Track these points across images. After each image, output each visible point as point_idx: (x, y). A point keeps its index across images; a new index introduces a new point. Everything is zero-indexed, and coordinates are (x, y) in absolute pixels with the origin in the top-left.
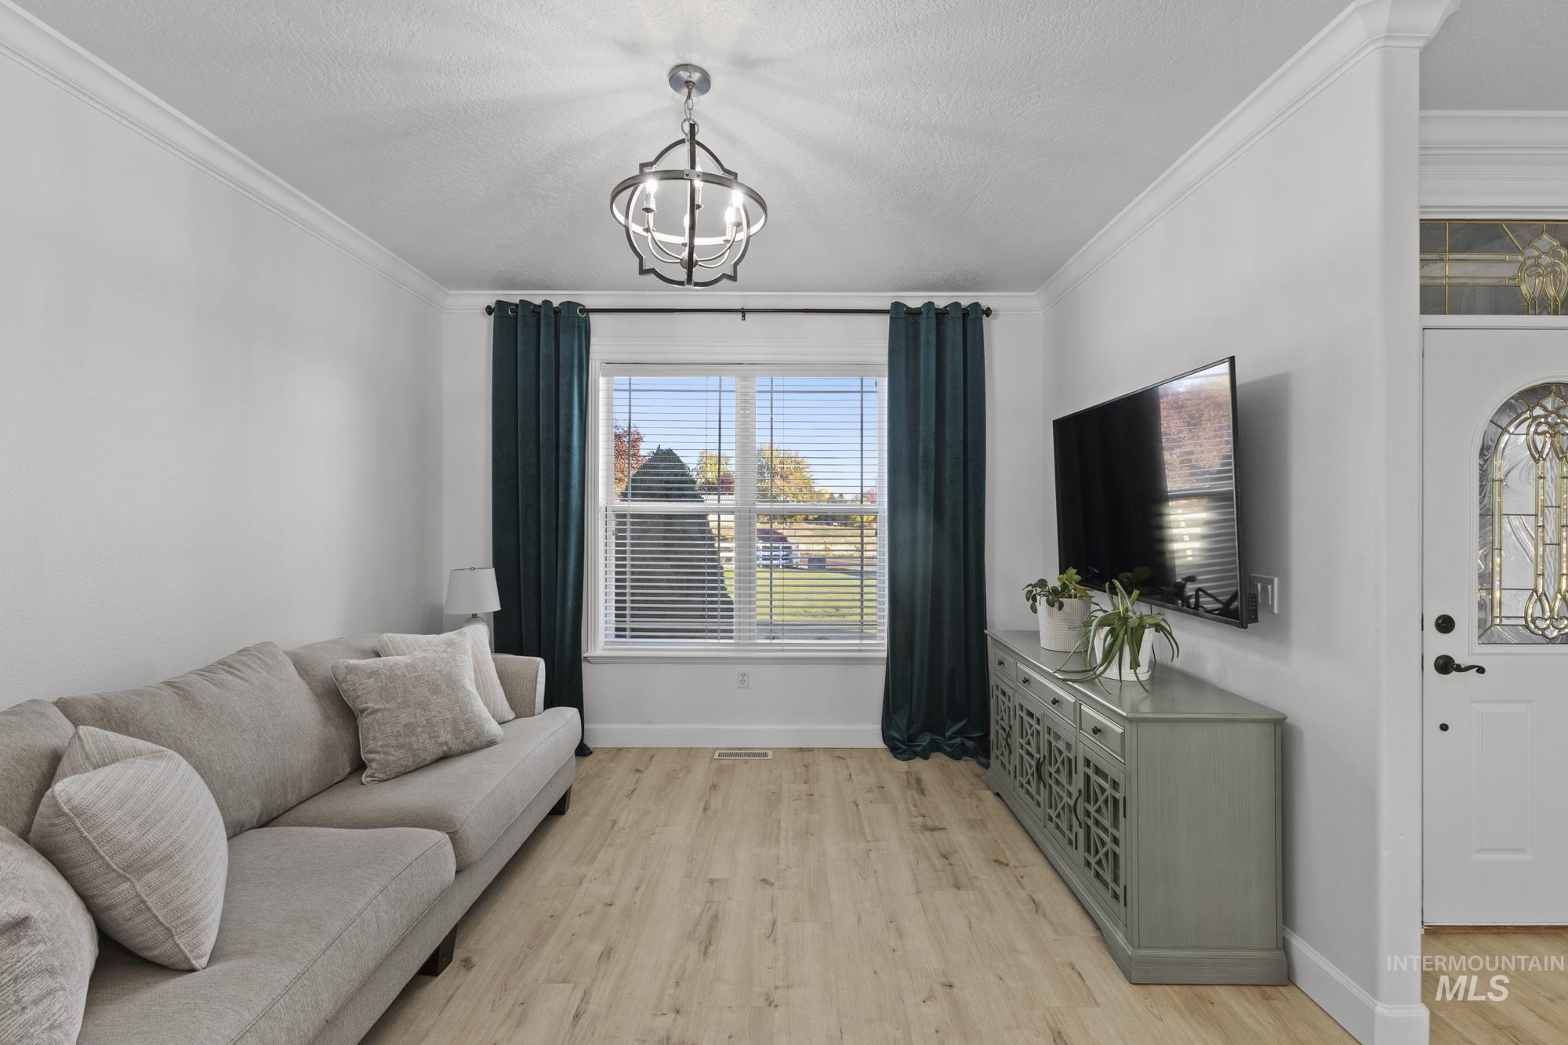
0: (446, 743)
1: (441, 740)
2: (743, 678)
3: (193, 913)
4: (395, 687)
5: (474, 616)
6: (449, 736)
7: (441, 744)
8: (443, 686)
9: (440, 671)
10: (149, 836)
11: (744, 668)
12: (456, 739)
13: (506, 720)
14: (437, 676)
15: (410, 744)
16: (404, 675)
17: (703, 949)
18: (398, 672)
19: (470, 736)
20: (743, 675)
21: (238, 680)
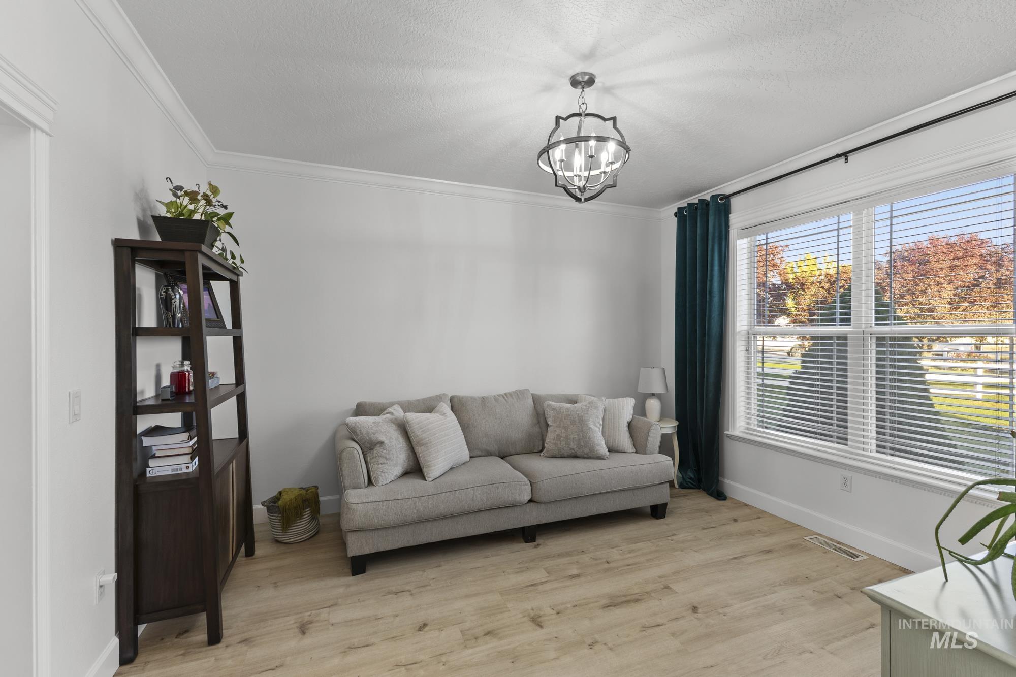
0: (573, 449)
1: (571, 447)
2: (846, 482)
3: (428, 463)
4: (558, 417)
5: (653, 394)
6: (575, 447)
7: (571, 449)
8: (577, 422)
9: (578, 414)
10: (424, 435)
11: (848, 474)
12: (579, 449)
13: (626, 451)
14: (576, 416)
15: (558, 444)
16: (563, 413)
17: (608, 605)
18: (562, 411)
19: (586, 450)
20: (845, 479)
21: (504, 400)
